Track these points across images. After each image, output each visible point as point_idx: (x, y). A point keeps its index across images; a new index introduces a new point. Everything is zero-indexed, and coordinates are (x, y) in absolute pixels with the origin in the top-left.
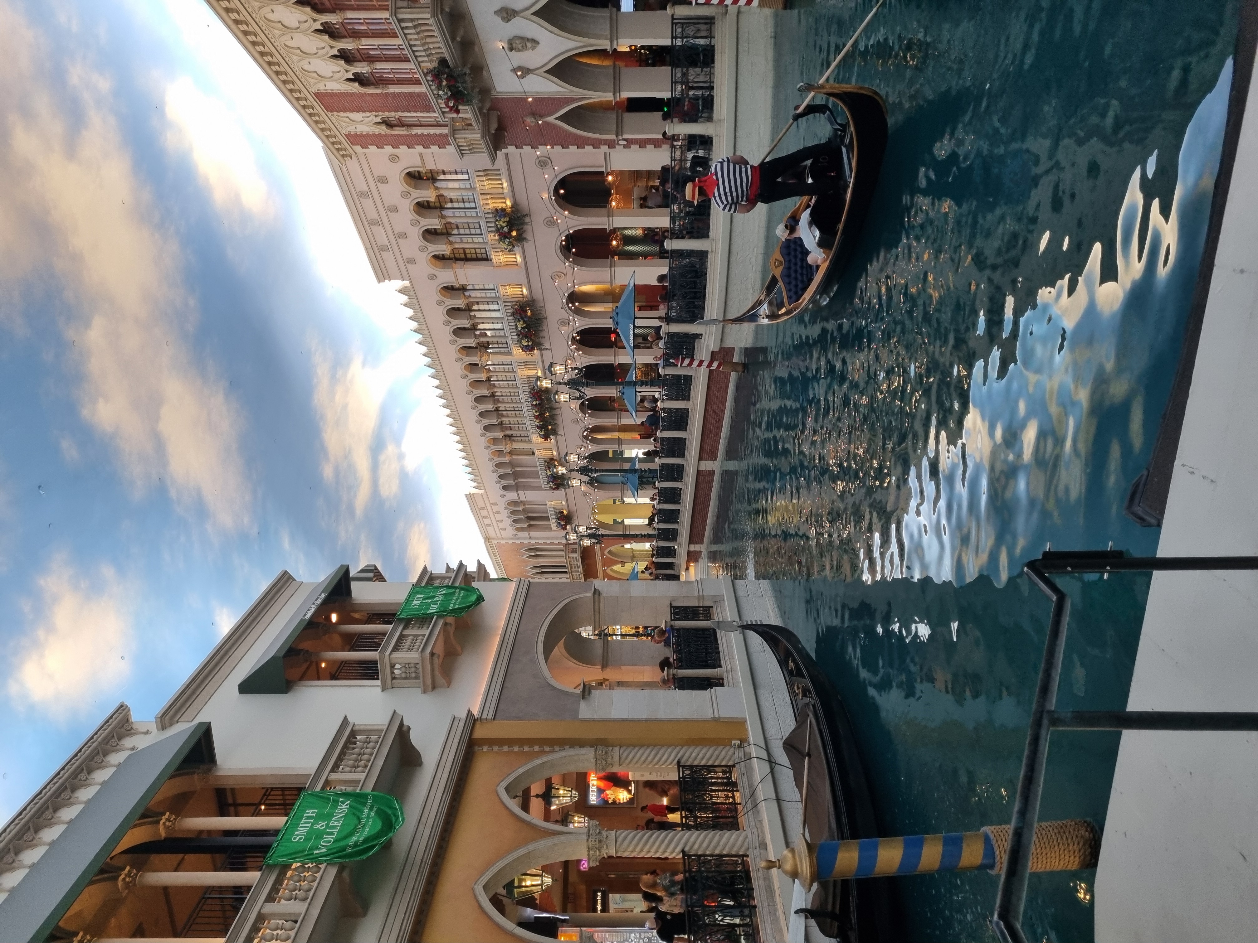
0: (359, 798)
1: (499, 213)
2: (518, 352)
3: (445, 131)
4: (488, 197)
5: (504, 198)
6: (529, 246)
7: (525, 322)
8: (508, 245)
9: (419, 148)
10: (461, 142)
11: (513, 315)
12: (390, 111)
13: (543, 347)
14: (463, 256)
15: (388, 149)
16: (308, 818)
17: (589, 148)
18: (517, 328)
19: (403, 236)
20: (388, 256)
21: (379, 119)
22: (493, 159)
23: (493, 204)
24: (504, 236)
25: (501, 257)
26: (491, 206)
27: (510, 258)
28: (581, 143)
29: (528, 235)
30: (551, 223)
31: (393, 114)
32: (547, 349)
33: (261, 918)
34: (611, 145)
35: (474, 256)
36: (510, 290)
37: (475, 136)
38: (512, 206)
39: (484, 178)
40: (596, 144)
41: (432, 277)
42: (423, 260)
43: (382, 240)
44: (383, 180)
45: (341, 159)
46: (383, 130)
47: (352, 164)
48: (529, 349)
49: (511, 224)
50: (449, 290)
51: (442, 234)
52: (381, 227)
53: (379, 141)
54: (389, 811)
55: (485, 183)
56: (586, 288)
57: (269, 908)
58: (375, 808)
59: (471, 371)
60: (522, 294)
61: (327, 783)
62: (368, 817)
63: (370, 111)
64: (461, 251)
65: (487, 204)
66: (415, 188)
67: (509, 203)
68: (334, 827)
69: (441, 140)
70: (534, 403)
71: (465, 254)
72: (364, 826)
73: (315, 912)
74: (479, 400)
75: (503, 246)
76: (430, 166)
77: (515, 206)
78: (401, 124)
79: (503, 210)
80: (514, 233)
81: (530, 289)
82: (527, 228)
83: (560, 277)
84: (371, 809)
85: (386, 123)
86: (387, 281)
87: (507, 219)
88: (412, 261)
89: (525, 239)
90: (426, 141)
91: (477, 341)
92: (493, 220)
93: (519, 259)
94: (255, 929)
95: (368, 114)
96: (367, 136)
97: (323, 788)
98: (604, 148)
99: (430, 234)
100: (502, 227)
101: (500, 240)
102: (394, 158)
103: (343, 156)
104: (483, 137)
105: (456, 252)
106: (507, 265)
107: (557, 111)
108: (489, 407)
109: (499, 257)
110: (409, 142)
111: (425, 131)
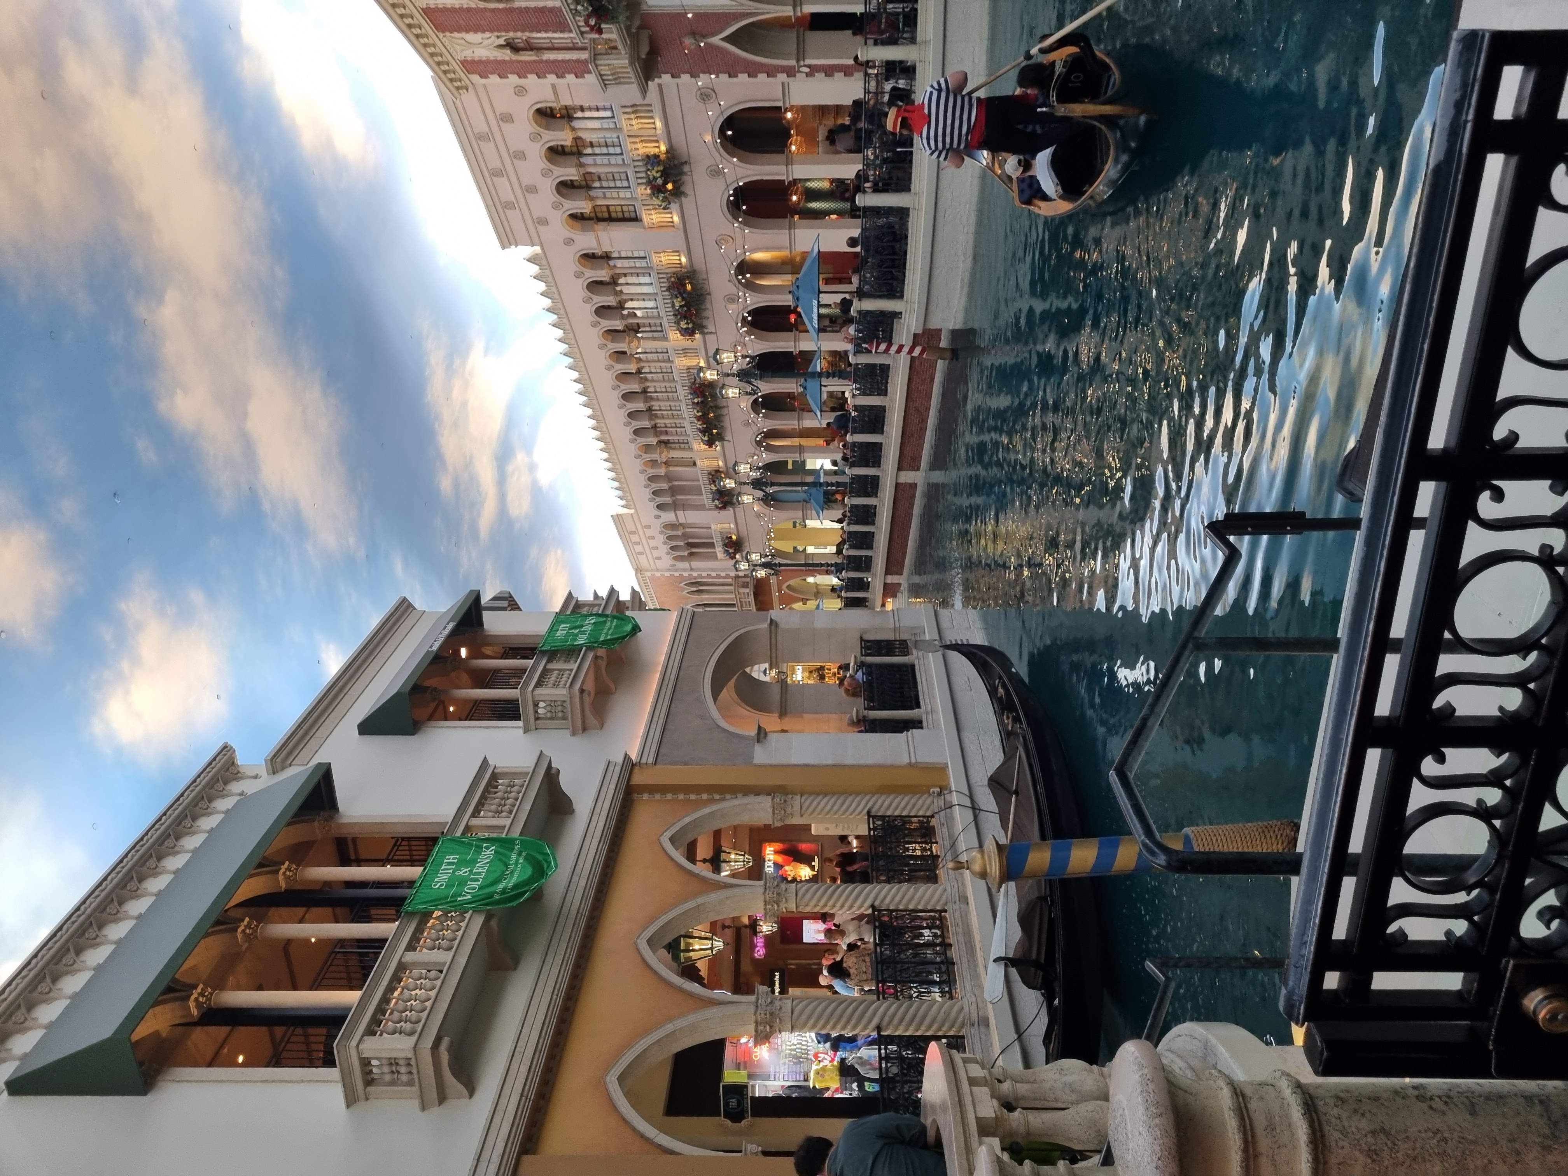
0: (506, 844)
1: (651, 160)
2: (675, 337)
3: (584, 55)
4: (637, 140)
5: (657, 141)
6: (688, 203)
7: (683, 299)
8: (663, 201)
9: (551, 78)
10: (605, 70)
11: (668, 289)
12: (515, 31)
13: (706, 331)
14: (606, 215)
15: (513, 79)
16: (449, 864)
17: (762, 77)
18: (673, 305)
19: (532, 189)
20: (514, 215)
21: (502, 41)
22: (644, 91)
23: (644, 149)
24: (657, 190)
25: (654, 217)
26: (642, 151)
27: (665, 217)
28: (753, 70)
29: (687, 189)
30: (716, 173)
31: (519, 34)
32: (711, 333)
33: (402, 967)
34: (791, 72)
35: (620, 215)
36: (665, 259)
37: (621, 61)
38: (667, 152)
39: (632, 116)
40: (771, 72)
41: (569, 242)
42: (557, 219)
43: (507, 195)
44: (507, 118)
45: (454, 91)
46: (507, 55)
47: (468, 98)
48: (689, 333)
49: (667, 175)
50: (590, 258)
51: (580, 187)
52: (505, 179)
53: (501, 69)
54: (540, 857)
55: (634, 122)
56: (760, 256)
57: (410, 957)
58: (524, 854)
59: (618, 361)
60: (680, 264)
61: (467, 828)
62: (516, 863)
63: (491, 31)
64: (605, 209)
65: (637, 149)
66: (547, 128)
67: (663, 148)
68: (479, 873)
69: (579, 68)
70: (696, 400)
71: (609, 212)
72: (512, 872)
73: (462, 960)
74: (628, 396)
75: (656, 201)
76: (566, 101)
77: (670, 151)
78: (530, 47)
79: (656, 156)
80: (670, 186)
81: (690, 257)
82: (686, 179)
83: (727, 242)
84: (519, 854)
86: (513, 247)
87: (661, 168)
88: (543, 222)
89: (684, 194)
90: (560, 69)
91: (624, 322)
92: (644, 169)
93: (676, 218)
94: (396, 978)
95: (488, 35)
96: (487, 63)
97: (463, 834)
98: (782, 77)
99: (565, 187)
100: (655, 178)
101: (653, 194)
102: (520, 91)
103: (458, 88)
104: (632, 63)
105: (598, 209)
106: (661, 226)
107: (722, 30)
108: (640, 406)
109: (651, 217)
110: (539, 70)
111: (559, 56)
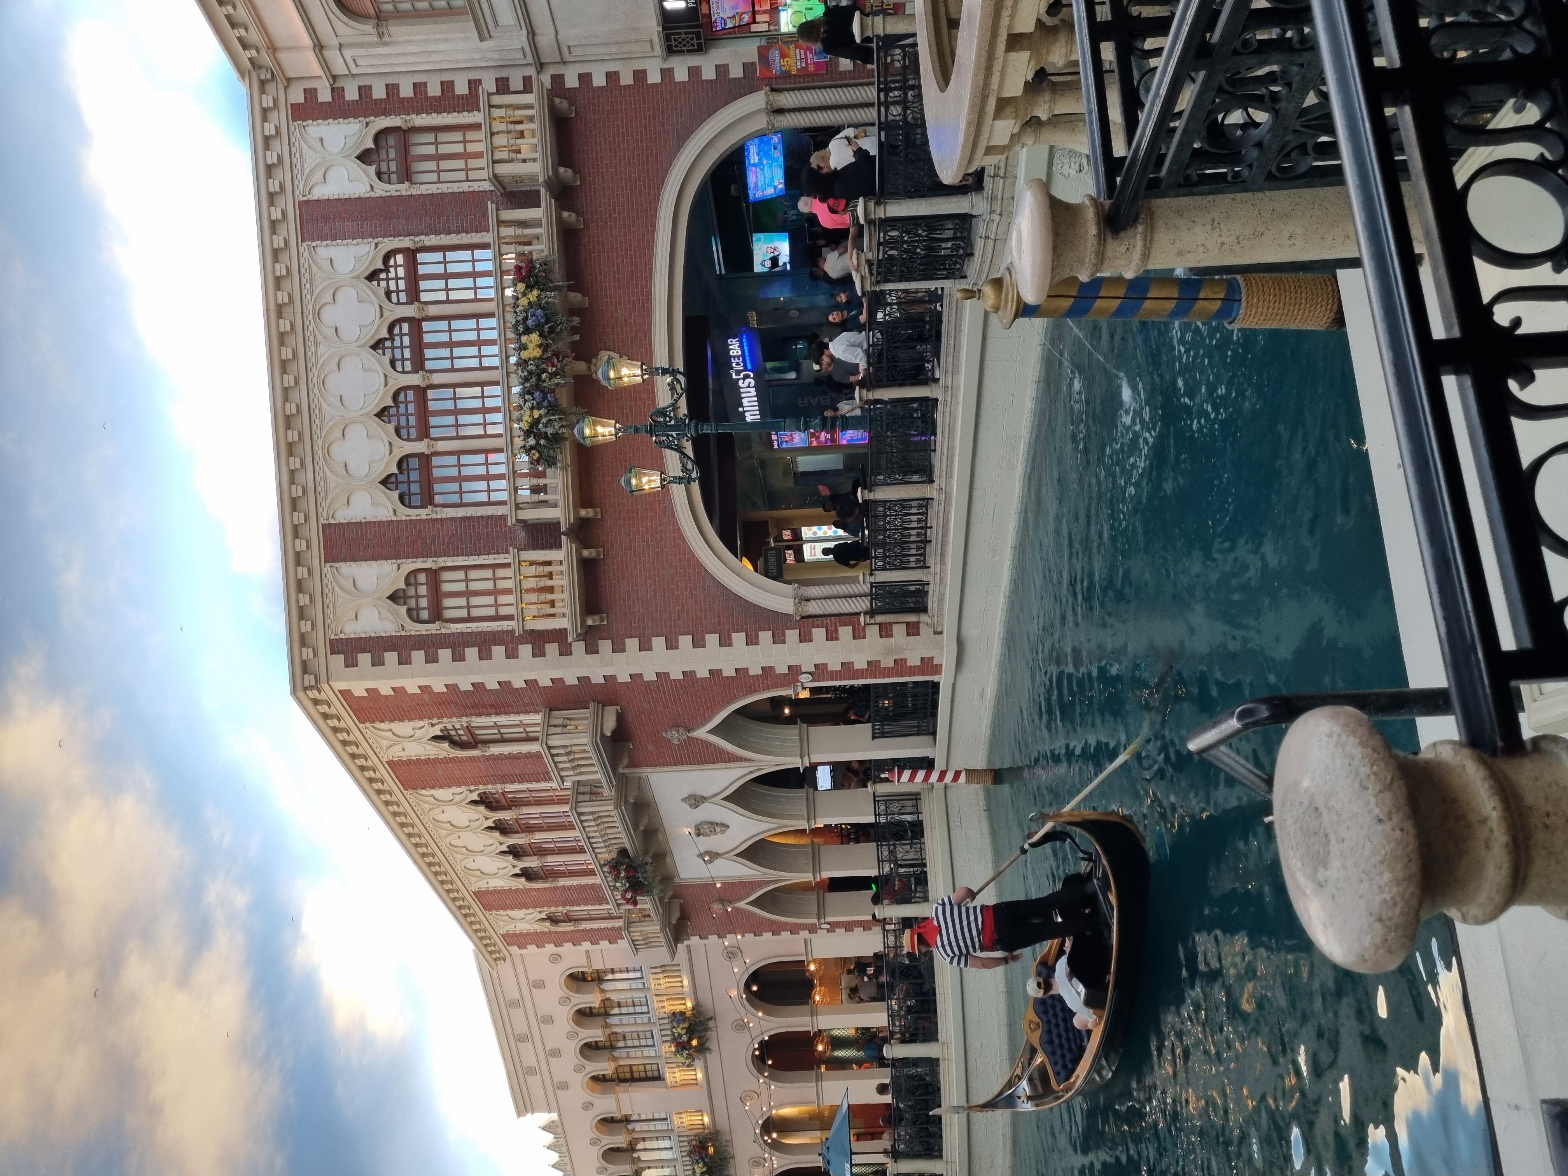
1: (677, 1017)
3: (619, 923)
4: (664, 998)
5: (683, 999)
6: (712, 1058)
7: (705, 1164)
8: (687, 1058)
9: (586, 945)
10: (637, 936)
11: (689, 1155)
12: (557, 906)
14: (628, 1075)
15: (550, 948)
17: (786, 935)
18: (694, 1173)
19: (556, 1053)
20: (534, 1082)
21: (543, 916)
22: (673, 953)
23: (670, 1007)
24: (682, 1046)
25: (677, 1075)
26: (667, 1010)
27: (688, 1075)
28: (776, 929)
29: (712, 1044)
30: (742, 1027)
31: (560, 909)
34: (812, 929)
35: (643, 1075)
36: (687, 1120)
37: (654, 927)
38: (693, 1008)
39: (661, 976)
40: (794, 929)
41: (588, 1106)
42: (578, 1082)
43: (530, 1060)
44: (540, 984)
45: (492, 963)
46: (547, 926)
47: (505, 968)
49: (692, 1031)
50: (608, 1123)
51: (605, 1048)
52: (530, 1045)
53: (538, 939)
55: (662, 981)
56: (786, 1111)
60: (703, 1124)
63: (534, 907)
64: (627, 1069)
65: (663, 1007)
66: (577, 992)
67: (689, 1005)
69: (613, 936)
71: (632, 1072)
75: (680, 1059)
76: (598, 965)
77: (696, 1007)
78: (568, 919)
79: (682, 1013)
80: (695, 1042)
81: (713, 1116)
82: (711, 1034)
83: (752, 1098)
85: (553, 920)
86: (529, 1115)
87: (686, 1025)
88: (564, 1086)
89: (708, 1049)
90: (594, 937)
92: (669, 1027)
93: (700, 1075)
95: (531, 910)
96: (527, 935)
98: (804, 934)
99: (590, 1049)
100: (680, 1035)
101: (677, 1051)
102: (555, 958)
103: (496, 959)
104: (663, 929)
105: (620, 1070)
106: (684, 1085)
107: (748, 895)
109: (674, 1075)
110: (575, 939)
111: (595, 925)
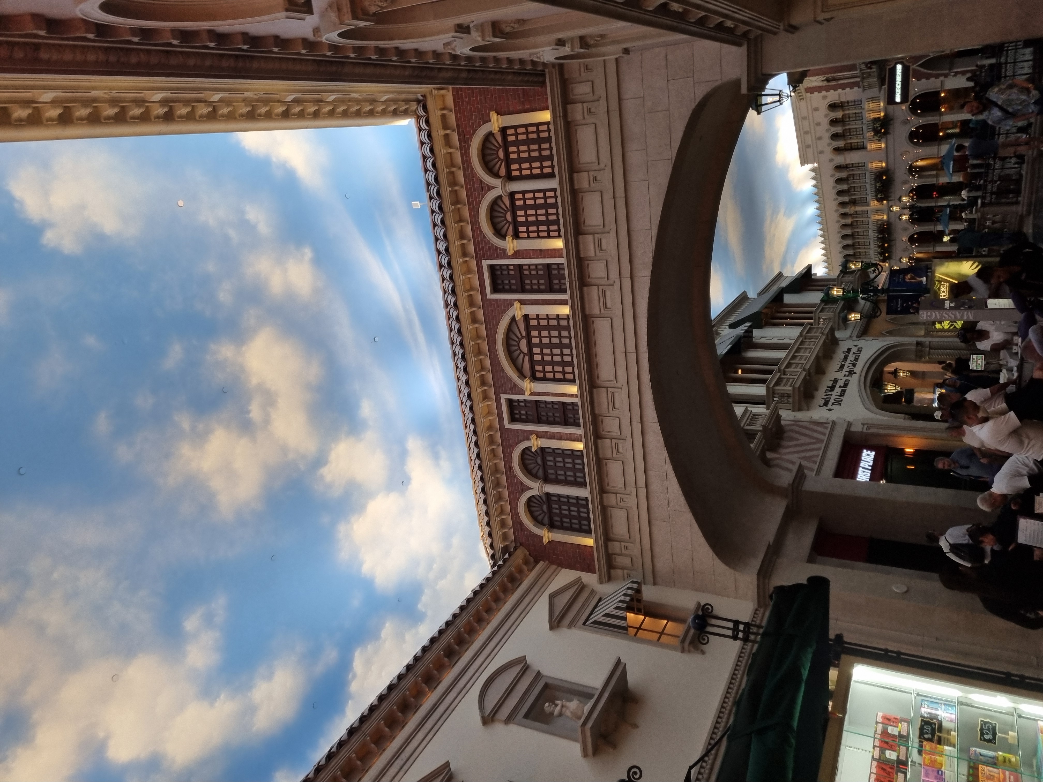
1: (876, 120)
2: (874, 204)
3: (858, 79)
4: (871, 112)
5: (880, 112)
6: (890, 137)
7: (881, 183)
8: (879, 137)
9: (840, 91)
10: (865, 84)
11: (875, 179)
12: (832, 74)
13: (890, 199)
14: (849, 148)
15: (824, 93)
17: (933, 79)
18: (876, 186)
19: (820, 138)
20: (810, 151)
21: (825, 78)
22: (880, 90)
23: (873, 116)
24: (876, 132)
25: (873, 146)
26: (872, 117)
27: (878, 145)
28: (928, 77)
29: (891, 131)
30: (906, 122)
31: (829, 75)
32: (892, 200)
34: (946, 76)
35: (856, 147)
36: (874, 165)
37: (874, 80)
38: (884, 115)
39: (870, 102)
40: (937, 76)
41: (831, 160)
42: (828, 150)
43: (809, 142)
44: (816, 109)
45: (799, 100)
46: (825, 83)
47: (803, 103)
48: (880, 200)
49: (882, 126)
50: (839, 168)
51: (841, 136)
52: (809, 135)
53: (819, 89)
55: (871, 105)
56: (920, 163)
59: (842, 218)
60: (882, 167)
63: (821, 75)
64: (849, 145)
65: (870, 116)
66: (832, 111)
67: (882, 114)
69: (851, 86)
70: (880, 236)
71: (851, 146)
74: (844, 237)
75: (876, 138)
76: (843, 99)
77: (886, 115)
78: (834, 79)
79: (879, 118)
80: (883, 131)
81: (887, 164)
82: (891, 127)
83: (906, 154)
85: (828, 80)
86: (806, 165)
87: (880, 123)
88: (821, 152)
89: (889, 133)
90: (843, 87)
91: (850, 198)
92: (872, 125)
93: (883, 145)
95: (820, 77)
96: (820, 87)
98: (942, 78)
99: (835, 137)
100: (877, 127)
101: (875, 135)
102: (825, 97)
103: (801, 99)
104: (878, 80)
105: (846, 145)
106: (876, 150)
107: (917, 63)
108: (849, 242)
109: (872, 146)
110: (835, 88)
111: (846, 81)
